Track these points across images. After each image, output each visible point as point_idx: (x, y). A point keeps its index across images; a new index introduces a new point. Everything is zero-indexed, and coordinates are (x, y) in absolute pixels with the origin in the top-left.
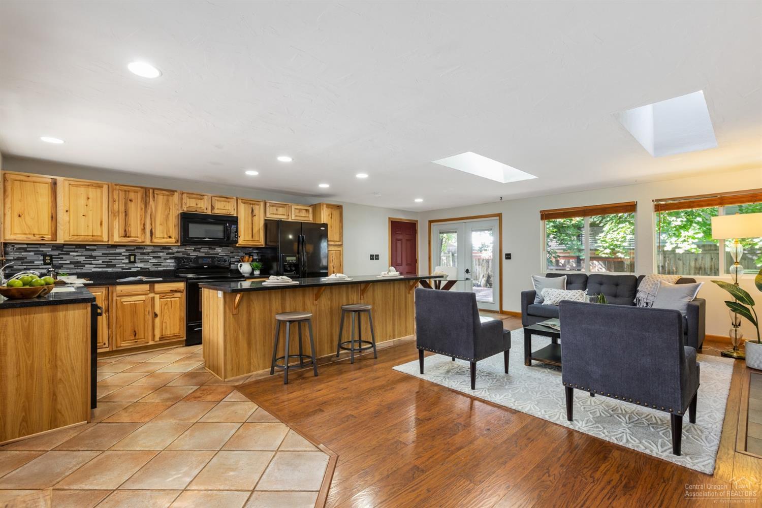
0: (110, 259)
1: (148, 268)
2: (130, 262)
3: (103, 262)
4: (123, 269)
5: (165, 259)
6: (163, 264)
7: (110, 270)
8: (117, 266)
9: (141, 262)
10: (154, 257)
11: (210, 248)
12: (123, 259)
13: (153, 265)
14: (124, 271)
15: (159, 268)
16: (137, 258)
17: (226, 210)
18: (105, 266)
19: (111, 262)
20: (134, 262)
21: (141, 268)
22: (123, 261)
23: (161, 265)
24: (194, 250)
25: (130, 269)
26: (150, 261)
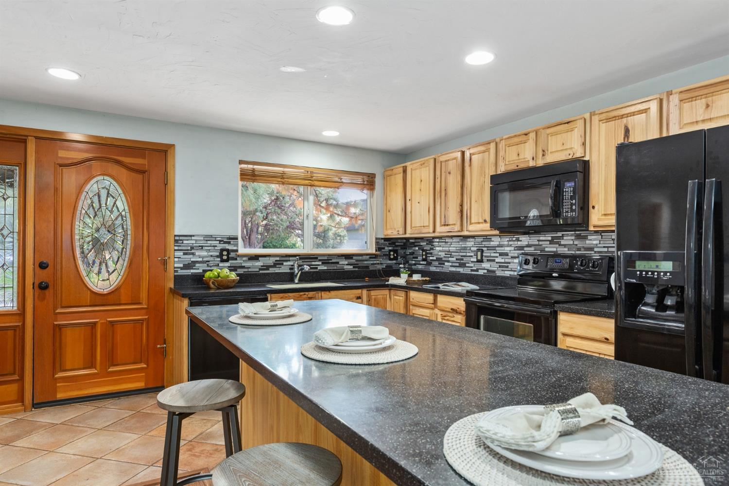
0: (462, 256)
1: (494, 272)
2: (478, 261)
3: (457, 259)
4: (472, 270)
5: (512, 257)
6: (511, 266)
7: (461, 270)
8: (467, 265)
9: (488, 260)
10: (501, 254)
11: (578, 237)
12: (472, 256)
13: (500, 266)
14: (472, 273)
15: (506, 272)
16: (484, 254)
17: (566, 149)
18: (458, 265)
19: (462, 260)
20: (481, 261)
21: (488, 271)
22: (472, 260)
23: (507, 267)
24: (551, 242)
25: (477, 270)
26: (496, 261)
